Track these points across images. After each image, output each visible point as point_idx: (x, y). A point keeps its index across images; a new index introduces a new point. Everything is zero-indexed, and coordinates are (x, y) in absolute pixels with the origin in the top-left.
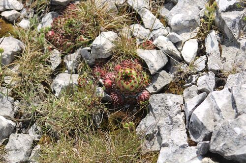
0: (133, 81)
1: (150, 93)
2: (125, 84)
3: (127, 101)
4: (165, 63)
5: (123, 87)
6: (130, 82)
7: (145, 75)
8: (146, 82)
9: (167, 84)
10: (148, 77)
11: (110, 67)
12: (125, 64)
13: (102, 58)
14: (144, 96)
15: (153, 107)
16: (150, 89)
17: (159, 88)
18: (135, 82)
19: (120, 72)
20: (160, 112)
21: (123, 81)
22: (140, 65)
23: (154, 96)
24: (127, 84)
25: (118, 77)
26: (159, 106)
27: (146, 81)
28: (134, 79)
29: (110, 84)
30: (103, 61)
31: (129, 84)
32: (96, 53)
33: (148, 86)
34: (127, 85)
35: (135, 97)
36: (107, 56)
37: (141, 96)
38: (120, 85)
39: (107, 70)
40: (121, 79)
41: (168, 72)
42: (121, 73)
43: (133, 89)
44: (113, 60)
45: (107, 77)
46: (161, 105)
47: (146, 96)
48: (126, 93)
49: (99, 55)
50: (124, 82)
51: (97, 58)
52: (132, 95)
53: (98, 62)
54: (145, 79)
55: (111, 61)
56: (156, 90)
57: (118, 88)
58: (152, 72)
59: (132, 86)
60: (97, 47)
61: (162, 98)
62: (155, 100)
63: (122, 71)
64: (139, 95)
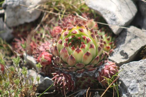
0: (87, 46)
1: (117, 64)
2: (74, 53)
3: (80, 84)
4: (134, 14)
5: (72, 57)
6: (83, 47)
7: (104, 36)
8: (108, 48)
9: (143, 45)
10: (108, 39)
11: (42, 35)
12: (68, 23)
13: (26, 24)
14: (109, 69)
15: (127, 84)
16: (117, 58)
17: (131, 53)
18: (91, 46)
19: (63, 35)
20: (142, 91)
21: (70, 49)
22: (93, 21)
23: (126, 67)
24: (78, 51)
25: (61, 43)
26: (138, 81)
27: (108, 45)
28: (88, 41)
29: (49, 59)
30: (28, 28)
31: (83, 52)
32: (14, 16)
33: (111, 54)
34: (78, 55)
35: (95, 74)
36: (34, 18)
37: (103, 70)
38: (66, 56)
39: (39, 39)
40: (66, 45)
41: (140, 27)
42: (66, 35)
43: (89, 59)
44: (45, 23)
45: (41, 49)
46: (140, 78)
47: (111, 69)
48: (78, 69)
49: (20, 17)
50: (73, 49)
51: (17, 23)
52: (88, 71)
53: (19, 32)
54: (105, 43)
55: (42, 26)
56: (126, 58)
57: (64, 63)
58: (115, 29)
59: (88, 54)
60: (14, 5)
61: (141, 67)
62: (130, 73)
63: (67, 31)
64: (100, 70)
